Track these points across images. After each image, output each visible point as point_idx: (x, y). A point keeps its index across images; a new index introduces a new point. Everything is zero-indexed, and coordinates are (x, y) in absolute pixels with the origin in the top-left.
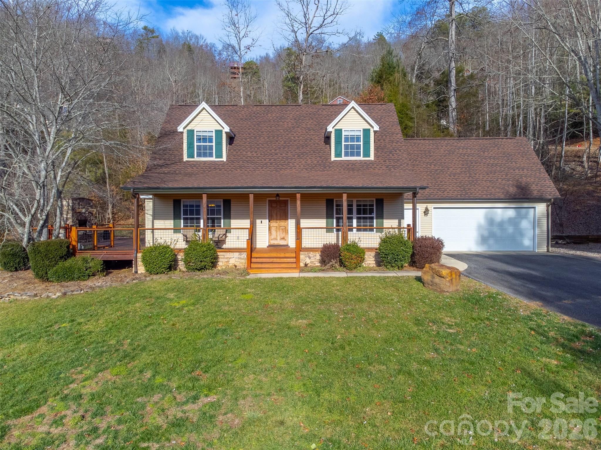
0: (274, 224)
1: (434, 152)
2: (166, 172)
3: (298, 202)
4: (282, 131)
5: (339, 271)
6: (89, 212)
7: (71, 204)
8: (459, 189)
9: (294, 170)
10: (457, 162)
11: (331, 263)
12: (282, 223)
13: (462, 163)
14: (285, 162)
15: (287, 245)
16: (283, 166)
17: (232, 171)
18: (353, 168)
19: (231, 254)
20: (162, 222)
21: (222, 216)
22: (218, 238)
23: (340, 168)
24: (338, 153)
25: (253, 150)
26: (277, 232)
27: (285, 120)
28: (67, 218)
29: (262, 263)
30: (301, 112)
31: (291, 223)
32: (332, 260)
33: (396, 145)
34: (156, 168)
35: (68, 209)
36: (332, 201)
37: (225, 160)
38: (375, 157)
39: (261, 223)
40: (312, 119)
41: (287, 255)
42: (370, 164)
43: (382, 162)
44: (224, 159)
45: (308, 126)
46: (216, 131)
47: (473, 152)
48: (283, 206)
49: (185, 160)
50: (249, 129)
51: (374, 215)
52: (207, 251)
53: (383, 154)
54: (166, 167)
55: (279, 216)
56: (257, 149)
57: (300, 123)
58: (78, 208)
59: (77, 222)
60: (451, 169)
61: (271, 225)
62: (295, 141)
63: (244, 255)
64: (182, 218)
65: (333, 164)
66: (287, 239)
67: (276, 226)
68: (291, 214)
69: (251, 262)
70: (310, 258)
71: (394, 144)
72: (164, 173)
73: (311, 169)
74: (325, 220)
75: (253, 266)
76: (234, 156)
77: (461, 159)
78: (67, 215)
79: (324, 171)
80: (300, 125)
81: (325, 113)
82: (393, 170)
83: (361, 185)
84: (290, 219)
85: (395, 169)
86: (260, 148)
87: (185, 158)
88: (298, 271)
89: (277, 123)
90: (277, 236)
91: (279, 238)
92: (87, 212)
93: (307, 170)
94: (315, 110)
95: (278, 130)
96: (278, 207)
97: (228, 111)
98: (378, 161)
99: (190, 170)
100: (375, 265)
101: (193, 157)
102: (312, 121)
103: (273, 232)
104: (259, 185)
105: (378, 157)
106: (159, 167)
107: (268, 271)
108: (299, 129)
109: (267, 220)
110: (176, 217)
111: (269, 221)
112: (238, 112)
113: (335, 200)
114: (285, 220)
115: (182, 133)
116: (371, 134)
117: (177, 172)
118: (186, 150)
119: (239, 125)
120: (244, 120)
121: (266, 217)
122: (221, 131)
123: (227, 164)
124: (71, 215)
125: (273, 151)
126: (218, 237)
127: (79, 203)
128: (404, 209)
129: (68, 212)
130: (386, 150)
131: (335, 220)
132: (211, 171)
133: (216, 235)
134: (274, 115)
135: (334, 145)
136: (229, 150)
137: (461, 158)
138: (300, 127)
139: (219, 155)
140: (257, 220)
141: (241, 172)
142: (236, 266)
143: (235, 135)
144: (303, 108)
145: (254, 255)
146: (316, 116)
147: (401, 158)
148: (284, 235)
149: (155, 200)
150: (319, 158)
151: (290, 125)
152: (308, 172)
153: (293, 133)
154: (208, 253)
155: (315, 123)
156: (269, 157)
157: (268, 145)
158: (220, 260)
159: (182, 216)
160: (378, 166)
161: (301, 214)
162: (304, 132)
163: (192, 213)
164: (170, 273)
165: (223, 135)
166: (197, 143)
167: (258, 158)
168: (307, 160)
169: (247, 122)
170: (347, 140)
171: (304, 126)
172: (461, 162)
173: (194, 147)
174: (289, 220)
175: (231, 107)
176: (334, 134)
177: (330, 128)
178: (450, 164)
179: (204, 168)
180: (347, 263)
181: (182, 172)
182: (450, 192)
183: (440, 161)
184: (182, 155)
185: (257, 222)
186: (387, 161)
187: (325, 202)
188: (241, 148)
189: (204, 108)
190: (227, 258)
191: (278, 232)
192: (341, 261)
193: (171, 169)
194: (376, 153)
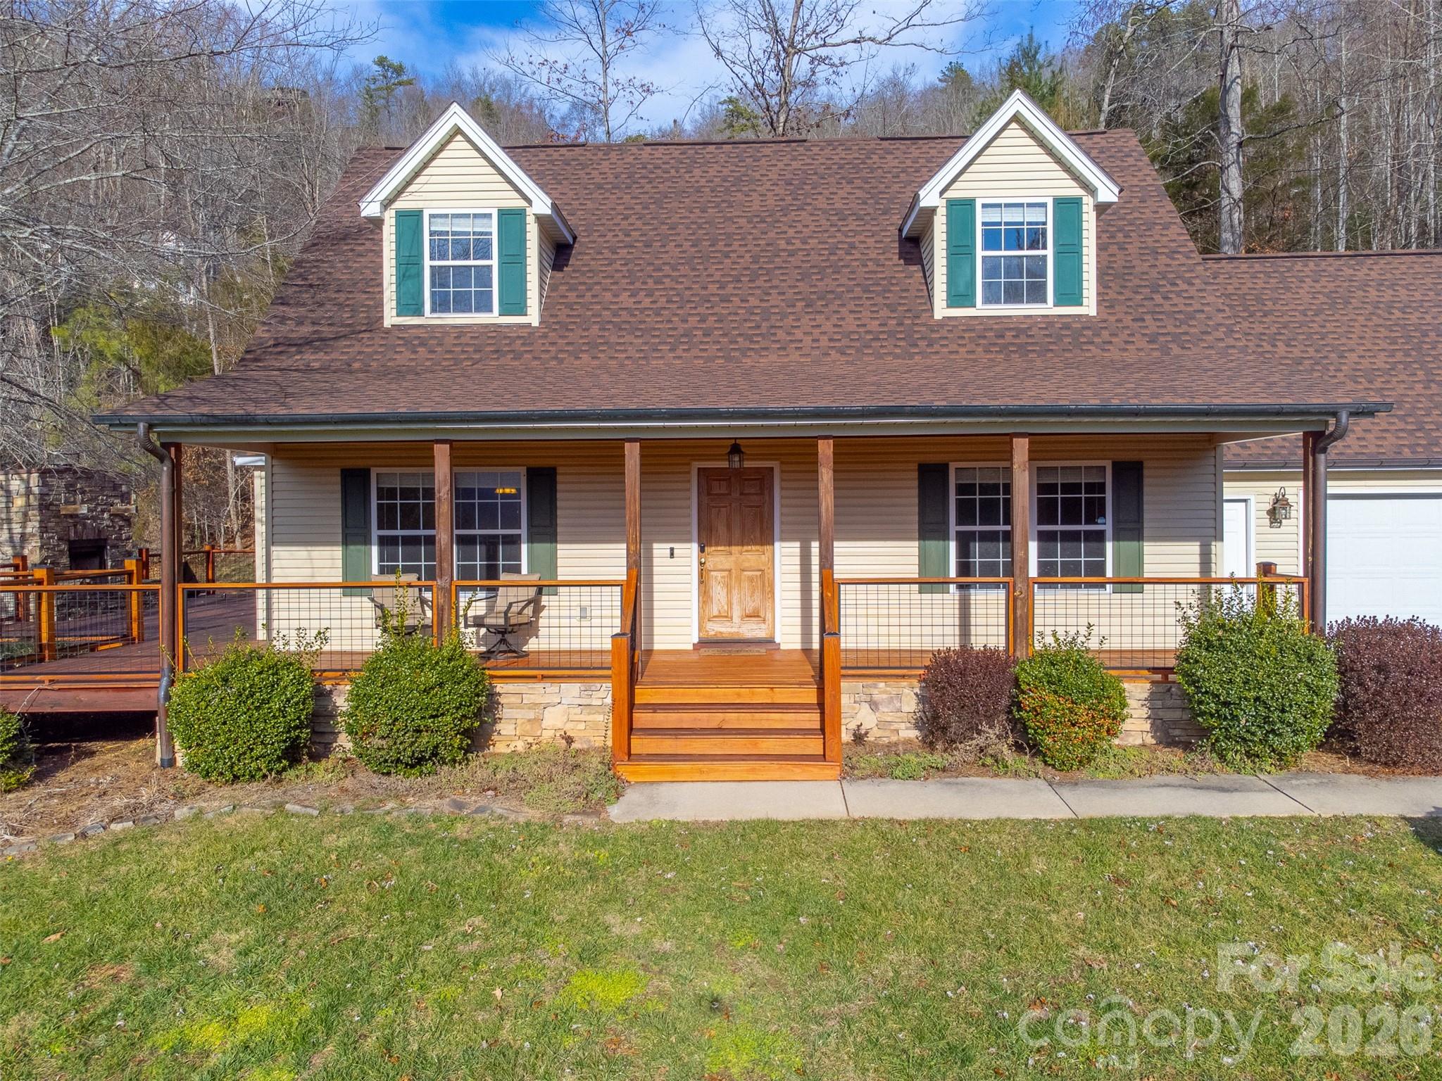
0: (722, 558)
1: (1275, 302)
2: (316, 365)
3: (826, 476)
4: (742, 221)
5: (1016, 774)
6: (116, 515)
7: (36, 490)
8: (1401, 425)
9: (795, 356)
10: (1369, 334)
11: (980, 740)
12: (750, 556)
13: (1387, 333)
14: (758, 327)
15: (770, 641)
16: (752, 342)
17: (561, 361)
18: (1020, 346)
19: (552, 688)
20: (300, 552)
21: (523, 531)
22: (507, 618)
23: (971, 347)
24: (962, 289)
25: (638, 285)
26: (729, 592)
27: (754, 187)
28: (23, 535)
29: (677, 732)
30: (809, 161)
31: (785, 555)
32: (984, 727)
33: (1169, 261)
34: (281, 352)
35: (28, 505)
36: (942, 469)
37: (535, 322)
38: (1099, 303)
39: (672, 555)
40: (850, 182)
41: (782, 696)
42: (1084, 328)
43: (1131, 323)
44: (533, 317)
45: (836, 206)
46: (503, 213)
47: (1418, 296)
48: (753, 491)
49: (387, 323)
50: (626, 218)
51: (1107, 525)
52: (441, 685)
53: (1128, 294)
54: (318, 349)
55: (737, 533)
56: (655, 283)
57: (806, 195)
58: (67, 502)
59: (64, 547)
60: (1353, 357)
61: (709, 565)
62: (792, 254)
63: (603, 694)
64: (374, 538)
65: (944, 333)
66: (769, 616)
67: (727, 566)
68: (782, 523)
69: (631, 729)
70: (874, 705)
71: (1163, 259)
72: (308, 370)
73: (858, 350)
74: (916, 544)
75: (640, 745)
76: (570, 306)
77: (1381, 321)
78: (24, 527)
79: (911, 356)
80: (809, 201)
81: (891, 161)
82: (1176, 350)
83: (1094, 402)
84: (782, 540)
85: (1183, 348)
86: (667, 280)
87: (390, 317)
88: (837, 771)
89: (726, 198)
90: (730, 604)
91: (736, 614)
92: (106, 515)
93: (843, 354)
94: (857, 155)
95: (730, 219)
96: (736, 495)
97: (552, 162)
98: (1112, 319)
99: (403, 358)
100: (1150, 740)
101: (419, 312)
102: (848, 188)
103: (718, 592)
104: (664, 406)
105: (1112, 307)
106: (293, 349)
107: (701, 772)
108: (804, 213)
109: (695, 547)
110: (353, 534)
111: (702, 550)
112: (587, 166)
113: (953, 467)
114: (762, 544)
115: (377, 223)
116: (1085, 217)
117: (356, 365)
118: (394, 287)
119: (590, 205)
120: (608, 190)
121: (689, 532)
122: (521, 213)
123: (545, 336)
124: (37, 524)
125: (713, 288)
126: (506, 613)
127: (72, 485)
128: (1223, 501)
129: (25, 515)
130: (1137, 282)
131: (953, 546)
132: (480, 360)
133: (501, 603)
134: (712, 172)
135: (944, 262)
136: (553, 288)
137: (1379, 316)
138: (809, 208)
139: (514, 304)
140: (655, 546)
141: (596, 362)
142: (569, 740)
143: (575, 238)
144: (816, 150)
145: (643, 695)
146: (864, 174)
147: (1197, 306)
148: (757, 603)
149: (276, 470)
150: (884, 313)
151: (771, 201)
152: (847, 362)
153: (785, 228)
154: (448, 696)
155: (859, 193)
156: (701, 310)
157: (694, 269)
158: (505, 713)
159: (375, 533)
160: (1116, 335)
161: (836, 523)
162: (824, 222)
163: (410, 522)
164: (291, 774)
165: (528, 228)
166: (432, 258)
167: (658, 315)
168: (843, 319)
169: (619, 195)
170: (992, 239)
171: (821, 203)
172: (1384, 332)
173: (420, 275)
174: (777, 545)
175: (563, 150)
176: (944, 219)
177: (930, 196)
178: (1344, 340)
179: (459, 349)
180: (1049, 741)
181: (374, 364)
182: (1368, 436)
183: (1305, 329)
184: (380, 305)
185: (656, 552)
186: (1148, 317)
187: (916, 475)
188: (596, 279)
189: (457, 131)
190: (534, 706)
191: (735, 592)
192: (1018, 727)
193: (333, 356)
194: (1103, 290)
